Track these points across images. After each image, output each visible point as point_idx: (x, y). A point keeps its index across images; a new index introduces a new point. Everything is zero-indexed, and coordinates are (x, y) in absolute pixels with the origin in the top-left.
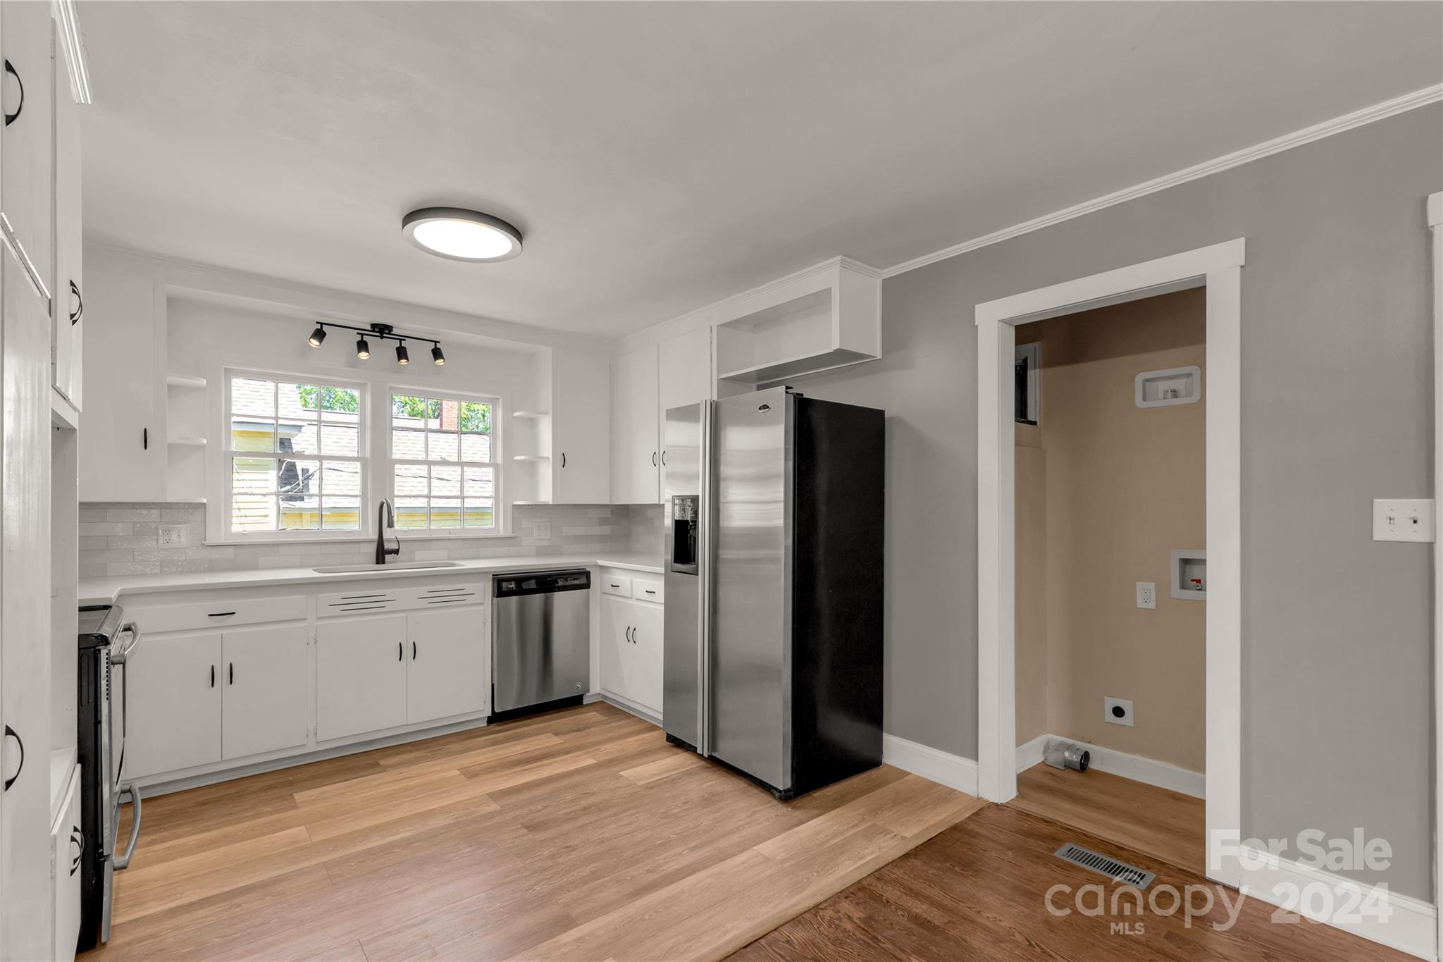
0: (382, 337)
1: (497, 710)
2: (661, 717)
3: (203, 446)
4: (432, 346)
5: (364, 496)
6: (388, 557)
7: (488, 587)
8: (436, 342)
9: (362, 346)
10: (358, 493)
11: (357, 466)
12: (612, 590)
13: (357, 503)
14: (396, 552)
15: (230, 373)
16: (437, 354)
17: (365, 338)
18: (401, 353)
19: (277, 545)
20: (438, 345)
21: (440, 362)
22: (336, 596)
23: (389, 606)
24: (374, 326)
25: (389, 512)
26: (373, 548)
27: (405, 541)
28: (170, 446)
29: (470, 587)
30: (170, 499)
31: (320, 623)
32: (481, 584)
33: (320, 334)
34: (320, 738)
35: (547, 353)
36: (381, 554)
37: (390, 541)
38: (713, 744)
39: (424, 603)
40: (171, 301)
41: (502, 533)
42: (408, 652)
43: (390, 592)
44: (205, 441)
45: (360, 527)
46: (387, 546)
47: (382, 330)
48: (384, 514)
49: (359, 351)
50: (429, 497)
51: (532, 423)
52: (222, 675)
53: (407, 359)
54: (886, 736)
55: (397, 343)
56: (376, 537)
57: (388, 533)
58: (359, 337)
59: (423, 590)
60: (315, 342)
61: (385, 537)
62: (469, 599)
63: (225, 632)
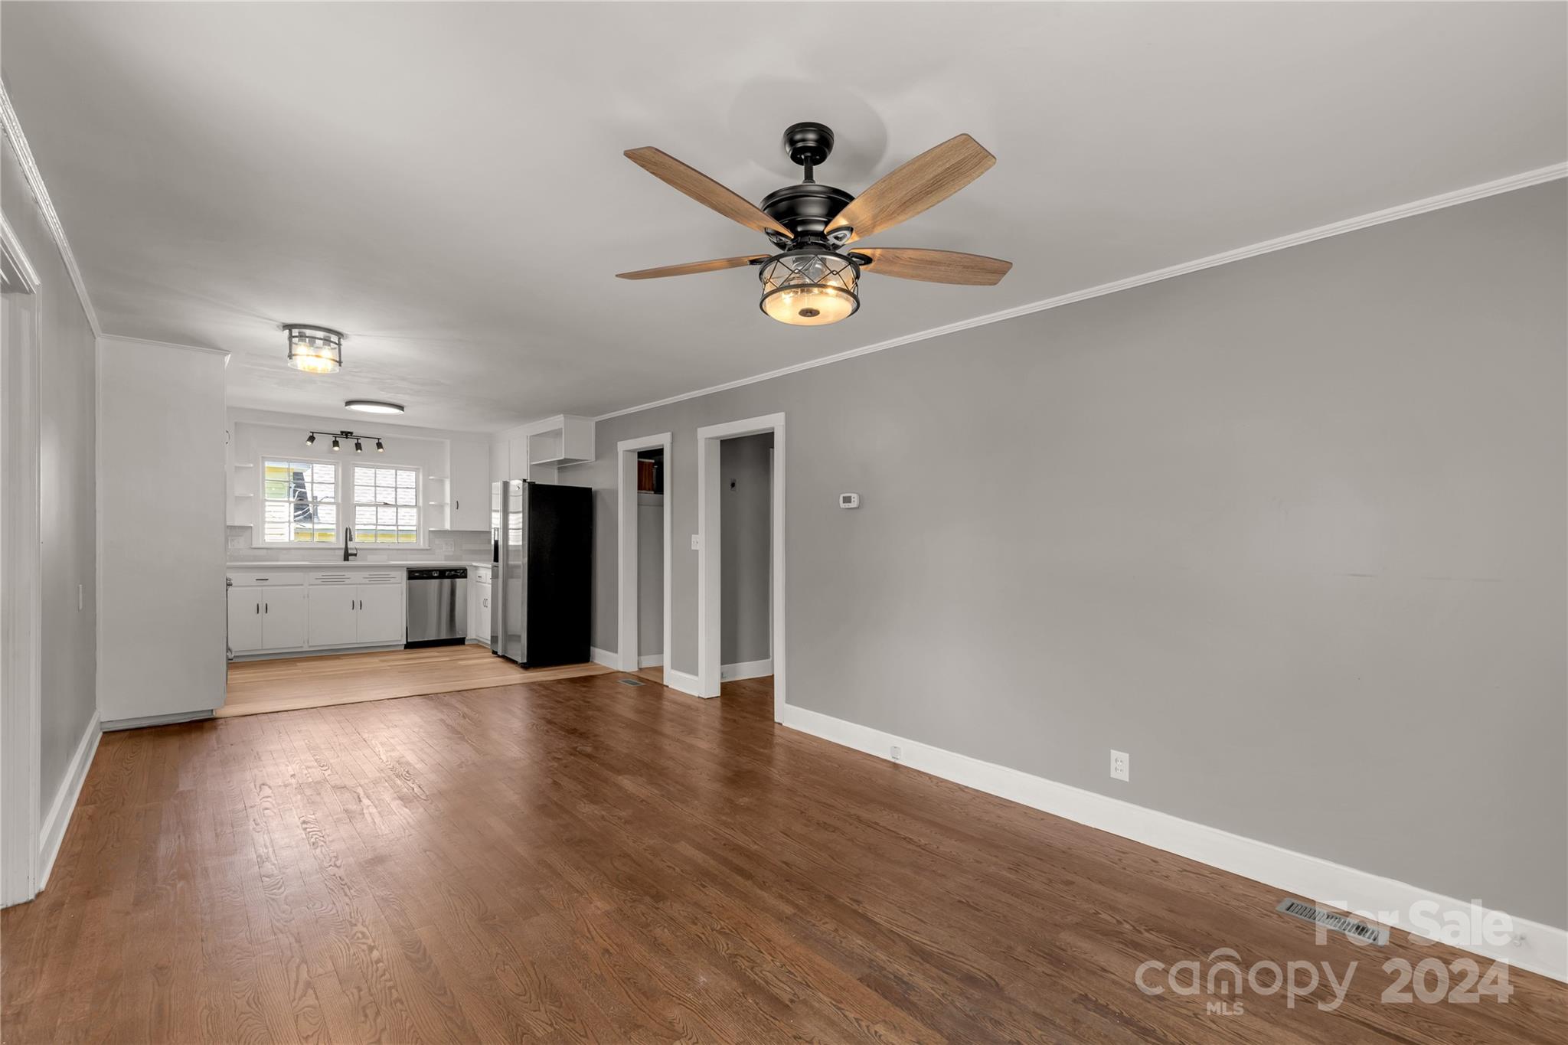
0: (347, 438)
1: (409, 641)
2: (489, 643)
3: (250, 497)
4: (377, 441)
5: (337, 524)
6: (350, 557)
7: (405, 575)
8: (379, 439)
9: (336, 443)
10: (334, 522)
11: (334, 507)
12: (478, 579)
13: (334, 527)
14: (355, 555)
15: (264, 459)
16: (379, 445)
17: (337, 439)
18: (358, 446)
19: (290, 549)
20: (380, 441)
21: (381, 450)
22: (319, 574)
23: (347, 581)
24: (342, 432)
25: (350, 533)
26: (342, 553)
27: (360, 549)
28: (236, 497)
29: (393, 574)
30: (236, 524)
31: (311, 587)
32: (399, 573)
33: (312, 439)
34: (310, 644)
35: (448, 442)
36: (347, 556)
37: (351, 549)
38: (505, 649)
39: (367, 581)
40: (236, 423)
41: (422, 546)
42: (357, 605)
43: (348, 574)
44: (252, 495)
45: (336, 541)
46: (350, 552)
47: (347, 434)
48: (348, 535)
49: (334, 446)
50: (377, 525)
51: (441, 482)
52: (262, 609)
53: (361, 449)
54: (592, 648)
55: (356, 441)
56: (344, 546)
57: (350, 545)
58: (334, 439)
59: (366, 574)
60: (309, 443)
61: (349, 546)
62: (392, 580)
63: (264, 588)
